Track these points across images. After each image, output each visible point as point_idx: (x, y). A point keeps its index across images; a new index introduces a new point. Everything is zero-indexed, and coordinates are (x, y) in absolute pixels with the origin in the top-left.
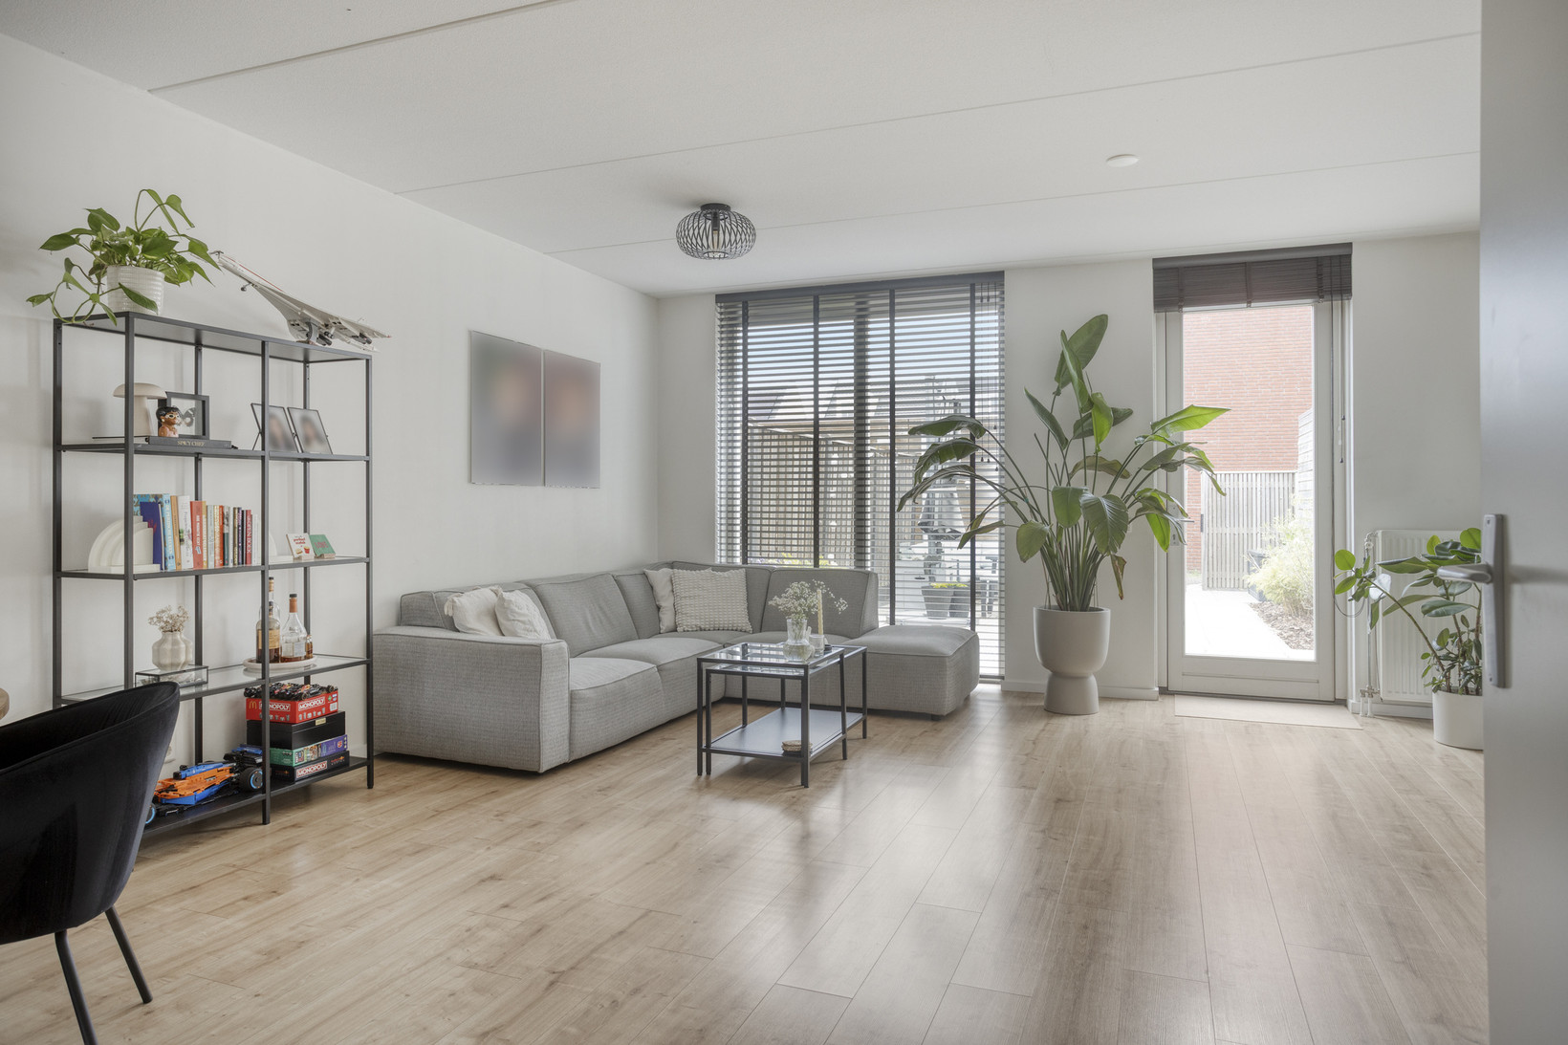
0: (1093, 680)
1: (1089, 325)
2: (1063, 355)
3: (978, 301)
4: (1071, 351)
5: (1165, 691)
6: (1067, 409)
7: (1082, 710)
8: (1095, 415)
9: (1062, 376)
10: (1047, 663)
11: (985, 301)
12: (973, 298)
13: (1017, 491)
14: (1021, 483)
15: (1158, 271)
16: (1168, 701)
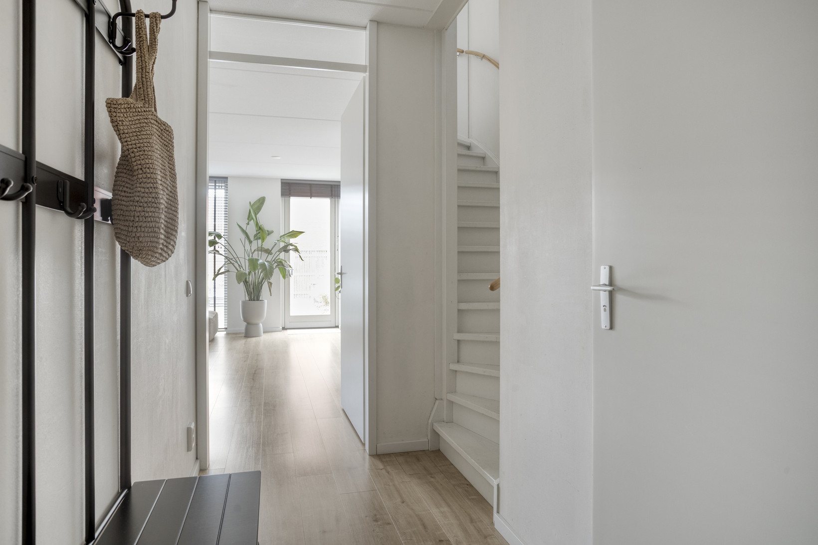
0: (261, 325)
1: (259, 200)
2: (250, 210)
3: (217, 187)
4: (253, 209)
5: (284, 329)
6: (252, 230)
7: (258, 335)
8: (262, 233)
9: (250, 218)
10: (245, 320)
11: (220, 187)
12: (215, 186)
13: (234, 259)
14: (235, 256)
15: (282, 183)
16: (285, 331)
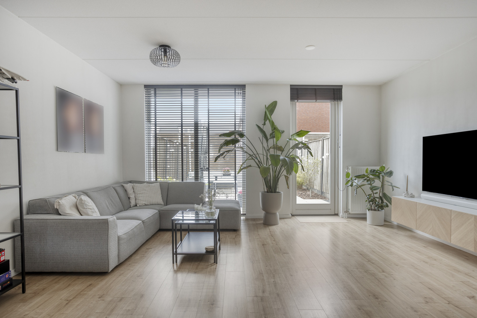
0: (278, 214)
1: (272, 103)
3: (237, 94)
4: (268, 111)
5: (293, 215)
6: (268, 129)
7: (275, 224)
8: (275, 131)
9: (266, 118)
10: (264, 208)
11: (239, 94)
12: (235, 93)
13: (254, 156)
14: (255, 153)
15: (291, 89)
16: (294, 218)
